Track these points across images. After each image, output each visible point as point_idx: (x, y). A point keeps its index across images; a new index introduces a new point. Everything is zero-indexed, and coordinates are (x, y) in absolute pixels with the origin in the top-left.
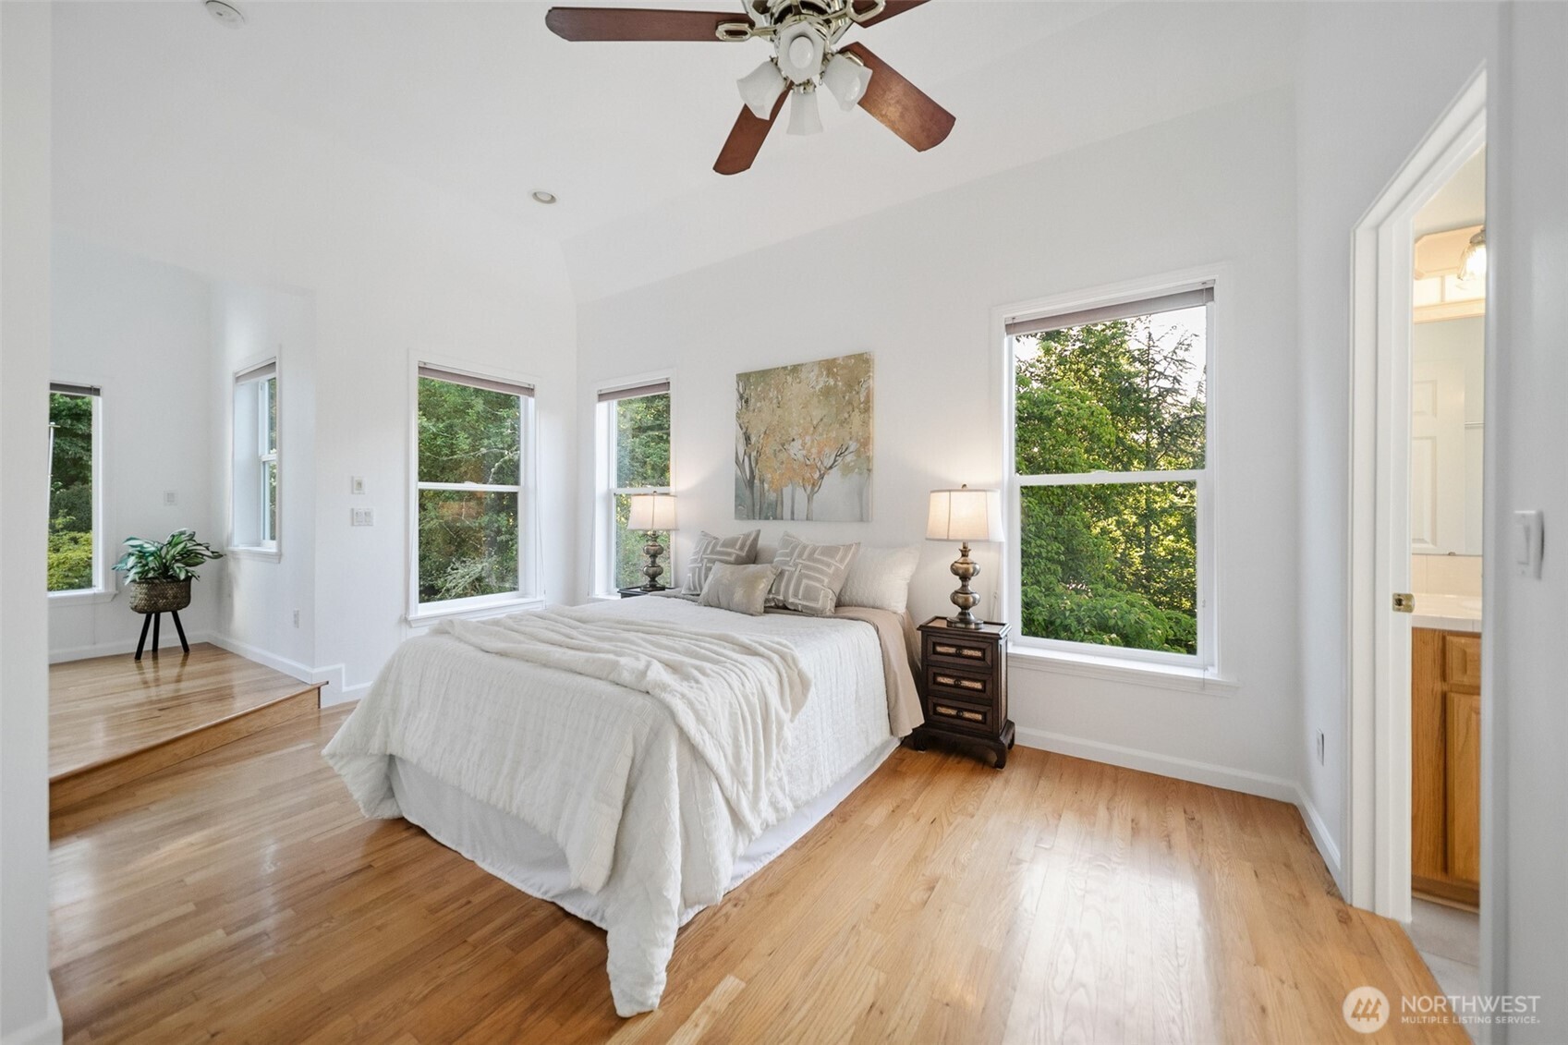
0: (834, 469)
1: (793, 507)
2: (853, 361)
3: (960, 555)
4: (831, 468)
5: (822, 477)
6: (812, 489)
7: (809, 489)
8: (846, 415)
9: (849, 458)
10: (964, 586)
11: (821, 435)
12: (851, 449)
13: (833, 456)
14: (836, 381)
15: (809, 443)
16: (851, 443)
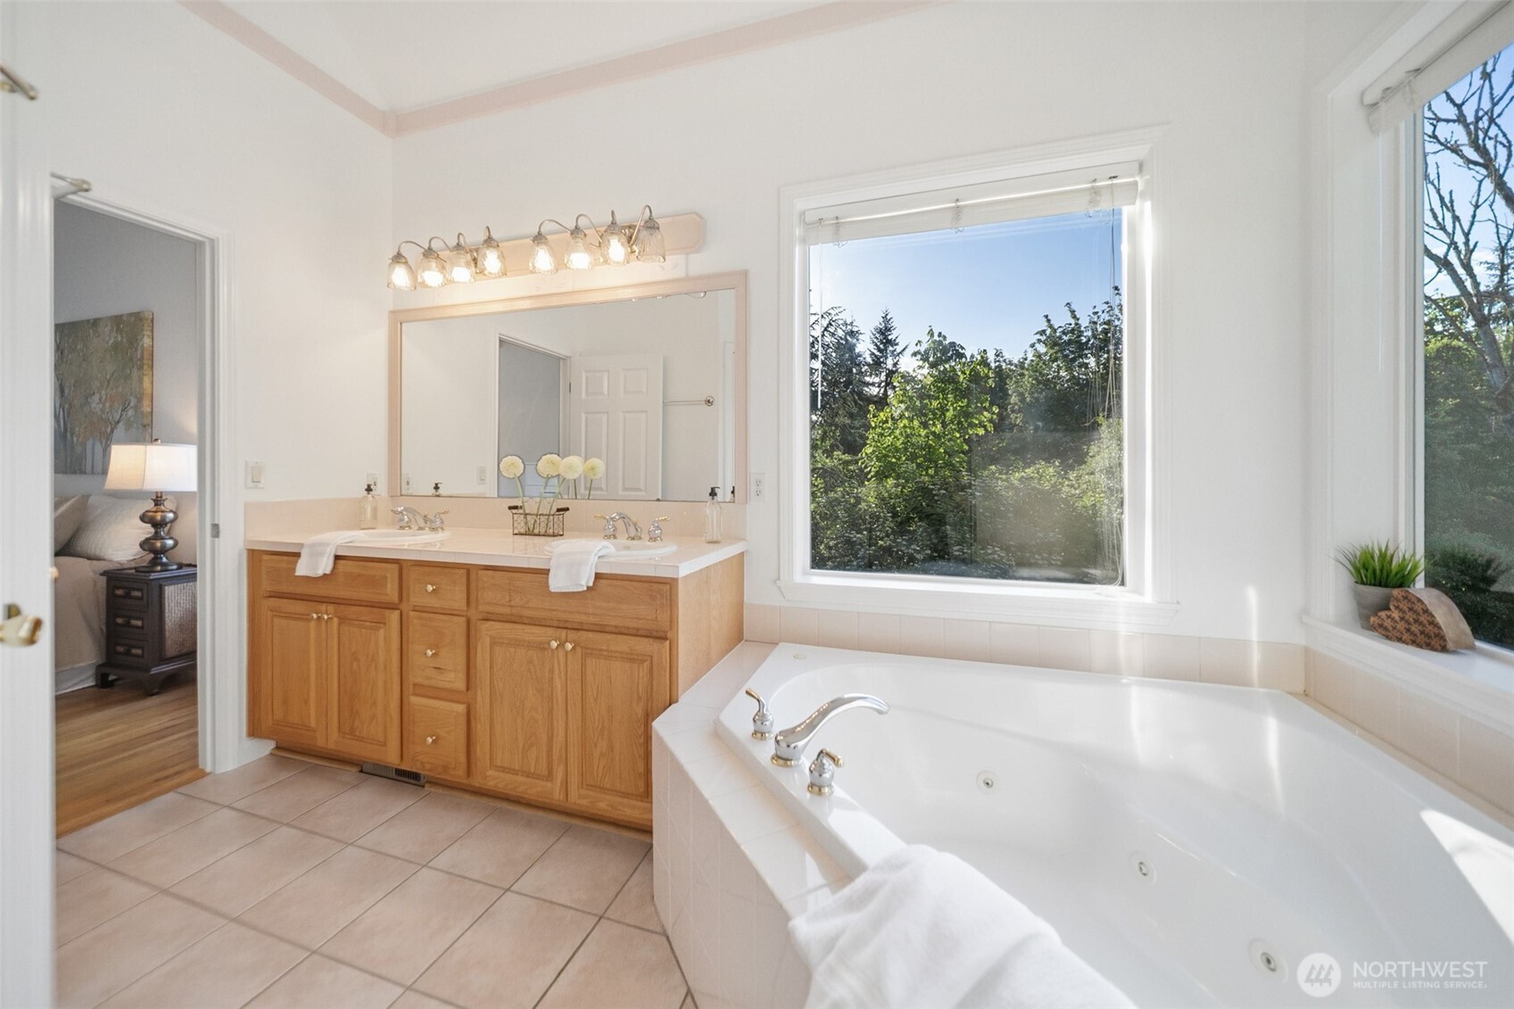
0: (121, 424)
1: (93, 460)
2: (133, 319)
3: (153, 504)
4: (118, 422)
5: (112, 431)
6: (106, 442)
7: (104, 442)
8: (129, 372)
9: (130, 413)
10: (156, 533)
11: (112, 389)
12: (132, 404)
13: (120, 412)
14: (122, 337)
15: (104, 398)
16: (132, 398)
